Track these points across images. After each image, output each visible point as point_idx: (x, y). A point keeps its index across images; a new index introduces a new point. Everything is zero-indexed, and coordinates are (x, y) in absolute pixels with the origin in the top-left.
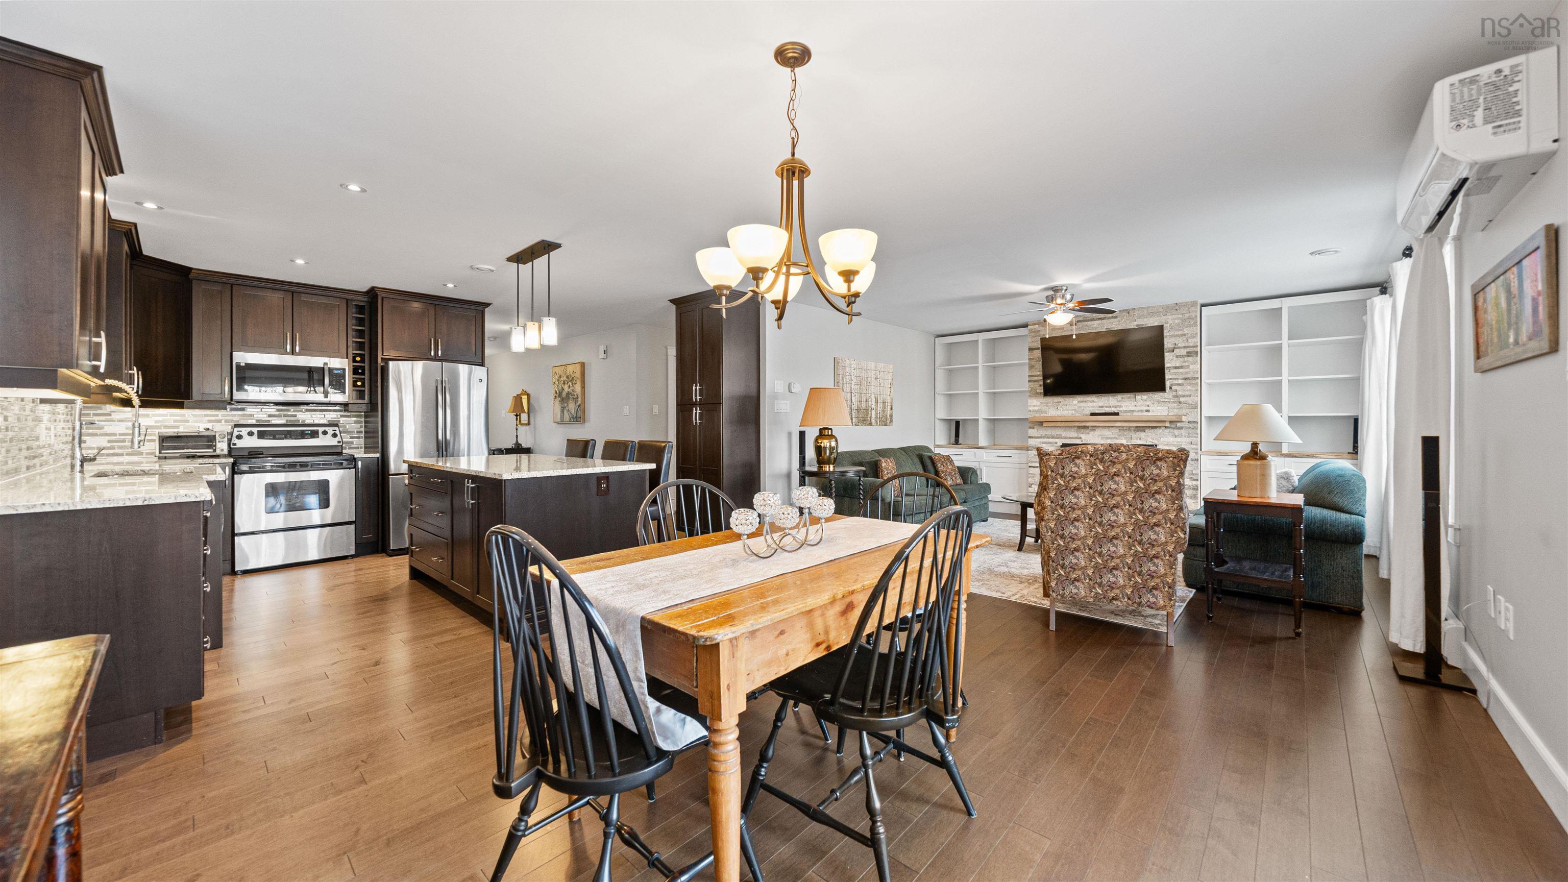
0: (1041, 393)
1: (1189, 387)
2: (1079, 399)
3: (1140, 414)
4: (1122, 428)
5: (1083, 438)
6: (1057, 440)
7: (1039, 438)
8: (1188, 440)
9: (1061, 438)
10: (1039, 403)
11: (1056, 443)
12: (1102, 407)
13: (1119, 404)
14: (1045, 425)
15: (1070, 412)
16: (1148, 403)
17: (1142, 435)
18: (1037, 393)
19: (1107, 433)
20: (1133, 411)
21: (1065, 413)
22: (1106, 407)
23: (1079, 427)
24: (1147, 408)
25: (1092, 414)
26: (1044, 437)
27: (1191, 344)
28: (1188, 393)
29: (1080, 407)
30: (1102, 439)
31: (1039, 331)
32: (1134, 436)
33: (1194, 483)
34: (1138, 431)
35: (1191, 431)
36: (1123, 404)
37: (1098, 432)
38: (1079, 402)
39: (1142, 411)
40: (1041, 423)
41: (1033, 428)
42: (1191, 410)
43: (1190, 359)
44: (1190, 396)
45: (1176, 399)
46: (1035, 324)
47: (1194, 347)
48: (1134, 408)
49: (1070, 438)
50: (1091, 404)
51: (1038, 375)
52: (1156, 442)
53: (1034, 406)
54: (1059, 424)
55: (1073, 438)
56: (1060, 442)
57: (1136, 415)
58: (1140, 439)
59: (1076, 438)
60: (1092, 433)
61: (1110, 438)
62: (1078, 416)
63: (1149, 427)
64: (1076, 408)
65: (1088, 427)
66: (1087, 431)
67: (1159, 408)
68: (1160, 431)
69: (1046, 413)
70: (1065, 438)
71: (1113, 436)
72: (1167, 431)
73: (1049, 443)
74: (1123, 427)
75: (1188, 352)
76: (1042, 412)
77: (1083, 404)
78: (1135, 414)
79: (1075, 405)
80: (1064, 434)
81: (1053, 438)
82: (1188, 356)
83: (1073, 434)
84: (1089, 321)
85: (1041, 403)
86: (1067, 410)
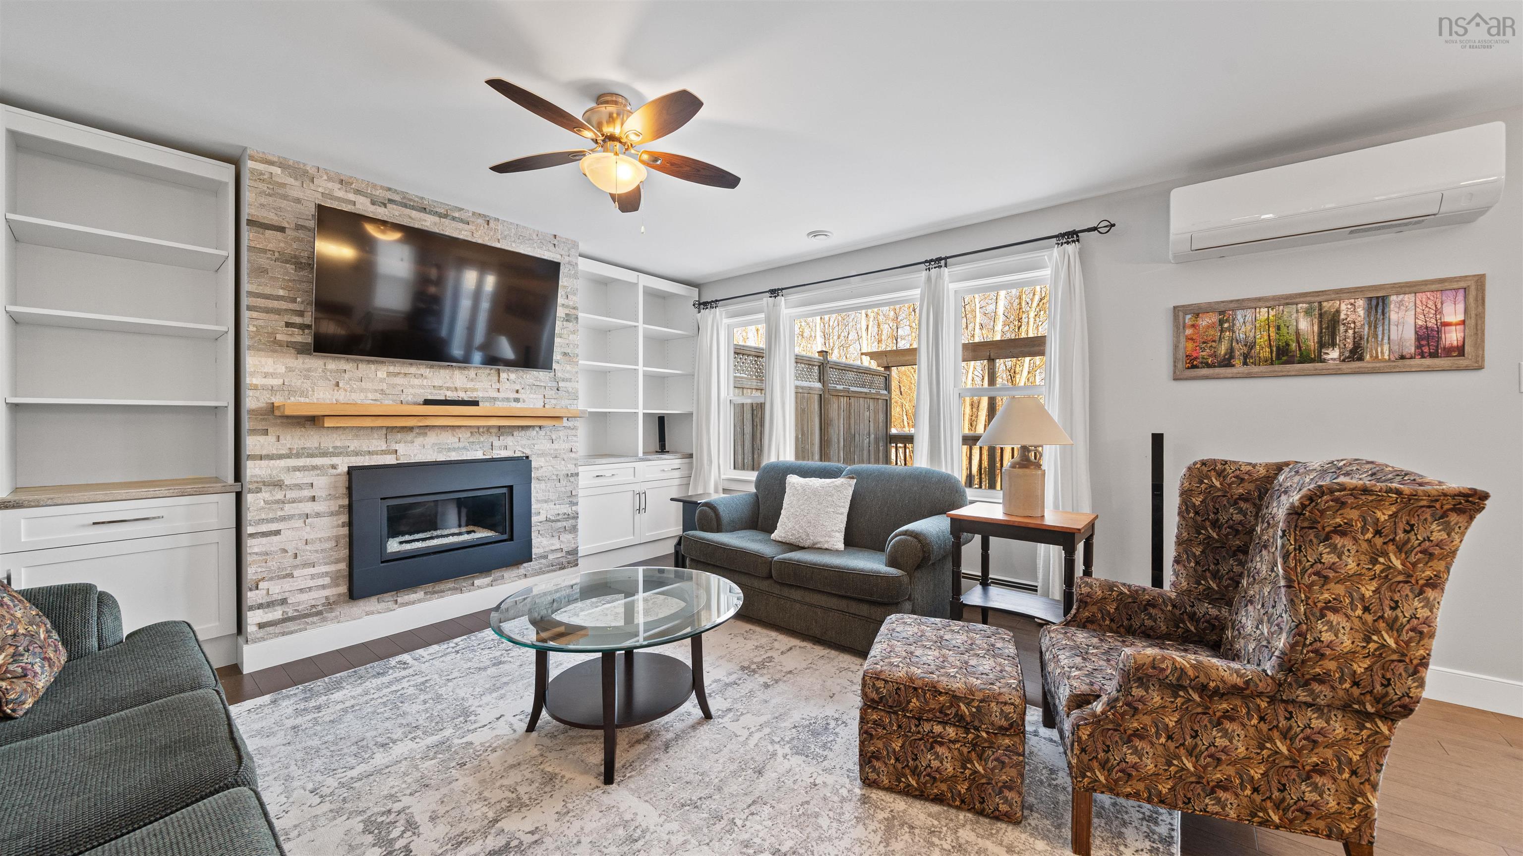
0: (289, 345)
1: (568, 367)
2: (391, 369)
3: (505, 404)
4: (476, 430)
5: (400, 452)
6: (335, 460)
7: (280, 457)
8: (567, 446)
9: (348, 454)
10: (282, 369)
11: (334, 467)
12: (440, 388)
13: (470, 385)
14: (328, 423)
15: (370, 396)
16: (518, 387)
17: (509, 440)
18: (275, 342)
19: (449, 439)
20: (495, 399)
21: (357, 398)
22: (448, 389)
23: (391, 429)
24: (517, 396)
25: (427, 402)
26: (298, 456)
27: (571, 303)
28: (567, 376)
29: (394, 386)
30: (440, 451)
31: (283, 185)
32: (496, 443)
33: (574, 508)
34: (502, 434)
35: (570, 432)
36: (478, 385)
37: (432, 438)
38: (389, 374)
39: (508, 400)
40: (313, 421)
41: (266, 432)
42: (570, 402)
43: (570, 325)
44: (570, 380)
45: (555, 384)
46: (271, 163)
47: (574, 308)
48: (495, 394)
49: (370, 453)
50: (417, 382)
51: (278, 298)
52: (528, 452)
53: (266, 375)
54: (368, 422)
55: (376, 453)
56: (343, 464)
57: (501, 407)
58: (506, 448)
59: (383, 452)
60: (420, 440)
61: (454, 449)
62: (389, 405)
63: (519, 427)
64: (385, 386)
65: (411, 429)
66: (410, 436)
67: (532, 396)
68: (533, 433)
69: (303, 394)
70: (357, 454)
71: (461, 445)
72: (542, 433)
73: (315, 468)
74: (478, 427)
75: (567, 315)
76: (292, 392)
77: (399, 380)
78: (499, 404)
79: (382, 380)
80: (354, 445)
81: (324, 454)
82: (567, 321)
83: (377, 443)
84: (413, 208)
85: (290, 370)
86: (362, 390)
